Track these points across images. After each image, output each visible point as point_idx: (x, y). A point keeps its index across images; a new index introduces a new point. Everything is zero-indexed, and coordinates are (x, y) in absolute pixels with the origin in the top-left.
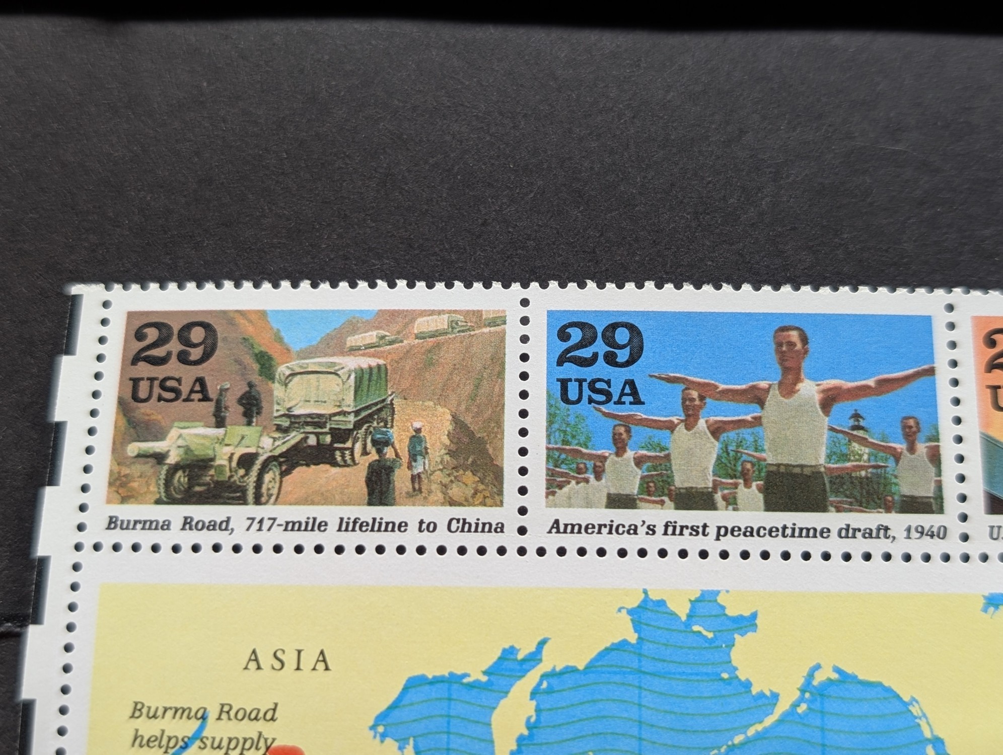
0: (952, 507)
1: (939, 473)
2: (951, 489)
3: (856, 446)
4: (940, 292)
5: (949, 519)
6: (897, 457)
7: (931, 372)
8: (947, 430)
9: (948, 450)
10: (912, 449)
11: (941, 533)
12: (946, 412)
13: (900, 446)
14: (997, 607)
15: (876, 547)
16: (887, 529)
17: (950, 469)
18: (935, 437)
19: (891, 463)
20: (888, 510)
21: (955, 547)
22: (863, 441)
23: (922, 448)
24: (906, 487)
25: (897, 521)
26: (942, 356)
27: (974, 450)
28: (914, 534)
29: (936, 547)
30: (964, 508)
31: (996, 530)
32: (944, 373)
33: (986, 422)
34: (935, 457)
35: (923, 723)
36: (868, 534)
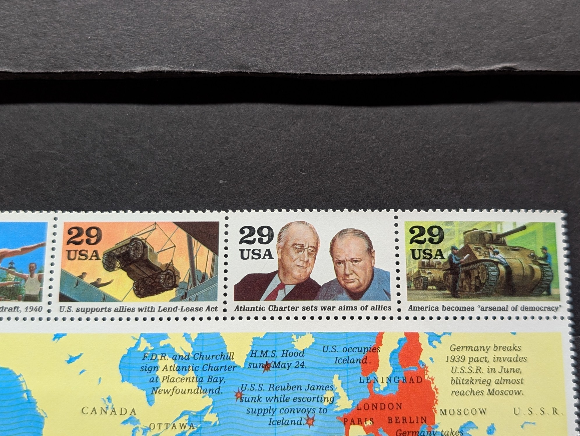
0: (45, 299)
1: (41, 286)
2: (46, 292)
3: (10, 275)
4: (52, 212)
5: (43, 303)
6: (25, 279)
7: (43, 245)
8: (47, 268)
9: (46, 276)
10: (32, 276)
11: (39, 309)
12: (47, 260)
13: (27, 275)
14: (59, 338)
15: (13, 315)
16: (18, 308)
17: (46, 283)
18: (41, 271)
19: (23, 282)
20: (19, 300)
21: (44, 314)
22: (12, 273)
23: (36, 275)
24: (28, 291)
25: (22, 305)
26: (49, 238)
27: (57, 277)
28: (29, 310)
29: (36, 315)
30: (50, 299)
31: (62, 308)
32: (49, 245)
33: (63, 264)
34: (40, 279)
35: (23, 384)
36: (10, 310)
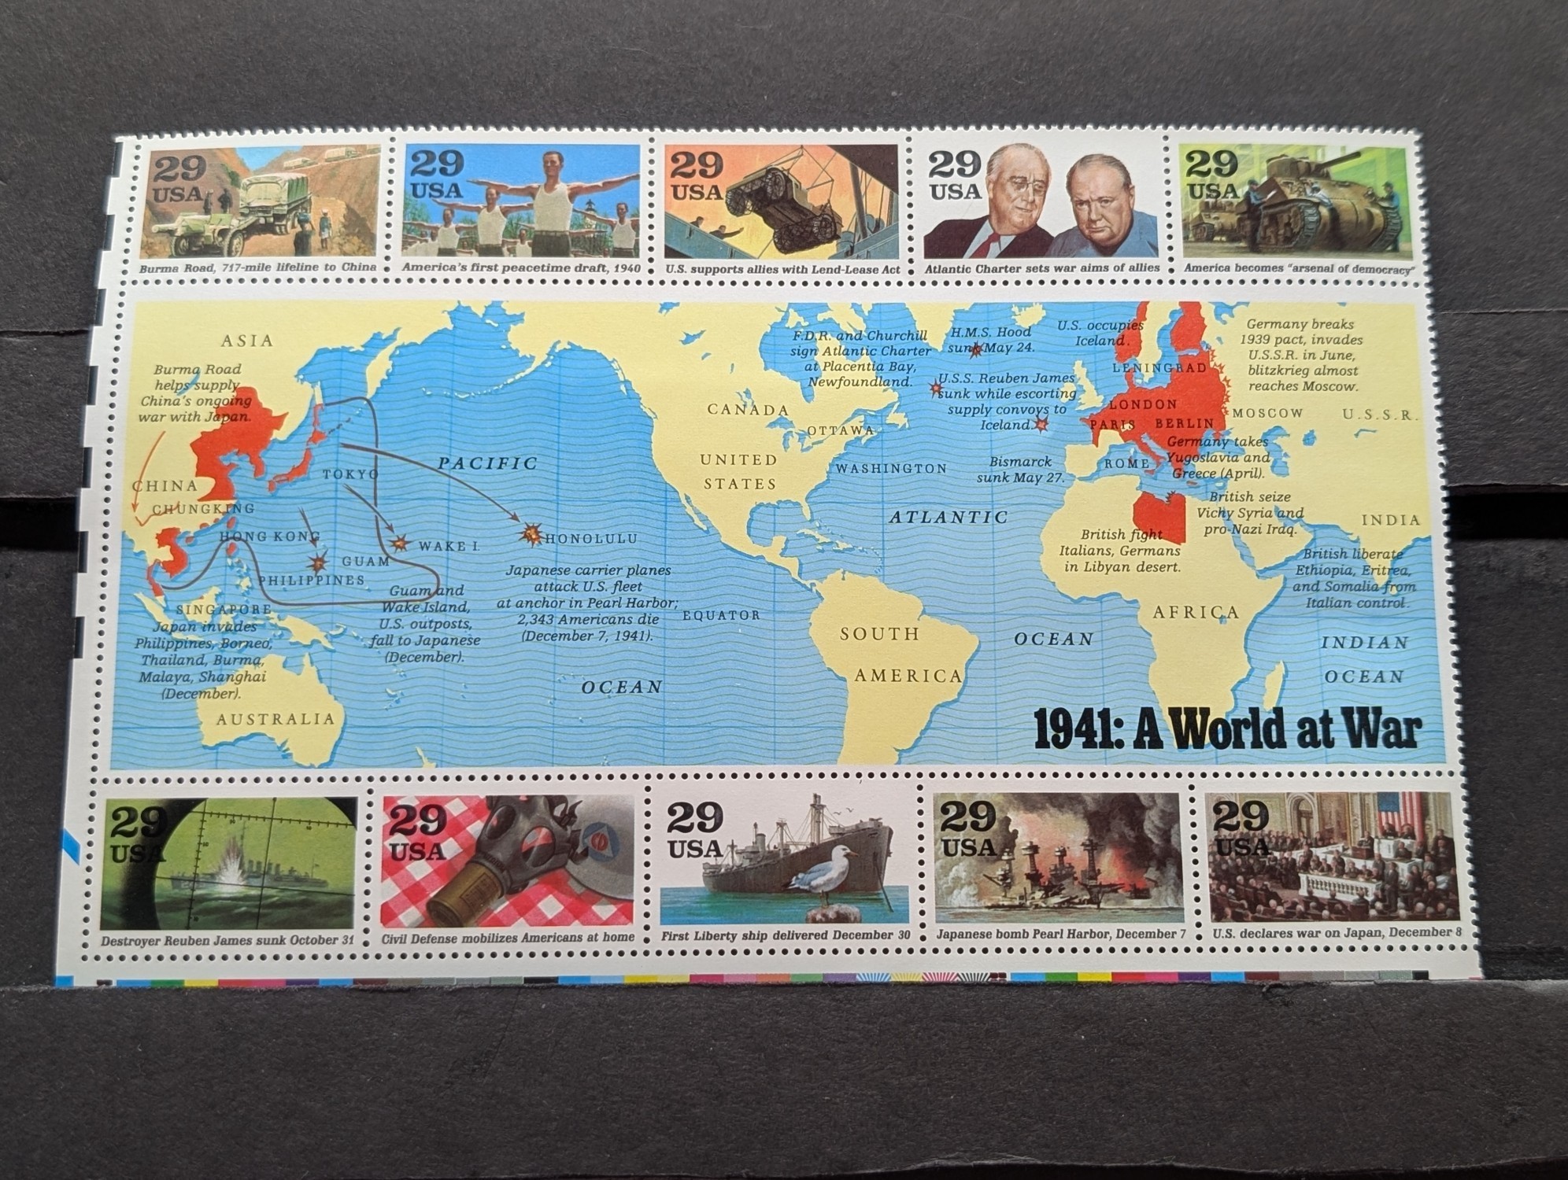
0: (644, 253)
1: (638, 235)
2: (644, 244)
3: (588, 220)
4: (646, 131)
5: (642, 260)
6: (613, 226)
7: (637, 177)
8: (644, 211)
9: (644, 222)
10: (622, 221)
11: (638, 268)
12: (644, 200)
13: (615, 219)
14: (668, 310)
15: (597, 276)
16: (604, 266)
17: (644, 232)
18: (637, 215)
19: (609, 229)
20: (605, 255)
21: (644, 276)
22: (593, 217)
23: (628, 220)
24: (617, 241)
25: (610, 262)
26: (644, 167)
27: (660, 223)
28: (620, 269)
29: (633, 277)
30: (651, 254)
31: (671, 267)
32: (645, 178)
33: (667, 205)
34: (636, 226)
35: (619, 372)
36: (593, 269)
